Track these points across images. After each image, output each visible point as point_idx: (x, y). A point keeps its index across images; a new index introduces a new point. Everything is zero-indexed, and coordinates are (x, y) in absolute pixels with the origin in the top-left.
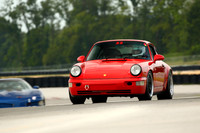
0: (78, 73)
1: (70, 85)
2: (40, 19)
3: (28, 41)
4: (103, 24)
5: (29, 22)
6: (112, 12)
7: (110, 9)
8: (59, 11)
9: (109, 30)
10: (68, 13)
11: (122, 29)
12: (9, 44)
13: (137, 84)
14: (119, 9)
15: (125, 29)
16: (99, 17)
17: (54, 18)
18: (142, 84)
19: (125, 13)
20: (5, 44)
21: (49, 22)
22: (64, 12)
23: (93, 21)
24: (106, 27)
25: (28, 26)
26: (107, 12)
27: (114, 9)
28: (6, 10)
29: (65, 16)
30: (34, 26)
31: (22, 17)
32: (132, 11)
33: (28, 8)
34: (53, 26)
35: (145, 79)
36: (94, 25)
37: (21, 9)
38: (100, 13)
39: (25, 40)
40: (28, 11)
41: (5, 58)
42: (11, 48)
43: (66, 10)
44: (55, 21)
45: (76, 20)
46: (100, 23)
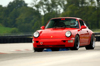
0: (37, 36)
1: (33, 42)
2: (50, 8)
3: (45, 19)
4: (82, 11)
5: (45, 10)
6: (86, 5)
7: (86, 3)
8: (60, 4)
9: (85, 14)
10: (64, 5)
11: (91, 13)
12: (35, 21)
13: (69, 42)
14: (90, 3)
15: (93, 13)
16: (80, 7)
17: (57, 8)
18: (72, 41)
19: (93, 5)
20: (33, 21)
21: (55, 10)
22: (62, 5)
23: (77, 9)
24: (83, 12)
25: (44, 12)
26: (84, 5)
27: (87, 3)
28: (33, 4)
29: (63, 7)
30: (47, 12)
31: (42, 7)
32: (96, 4)
33: (45, 3)
34: (57, 11)
35: (74, 39)
36: (77, 11)
37: (41, 3)
38: (80, 5)
39: (43, 18)
40: (44, 4)
41: (33, 28)
42: (36, 22)
43: (63, 4)
44: (58, 10)
45: (68, 9)
46: (80, 10)
